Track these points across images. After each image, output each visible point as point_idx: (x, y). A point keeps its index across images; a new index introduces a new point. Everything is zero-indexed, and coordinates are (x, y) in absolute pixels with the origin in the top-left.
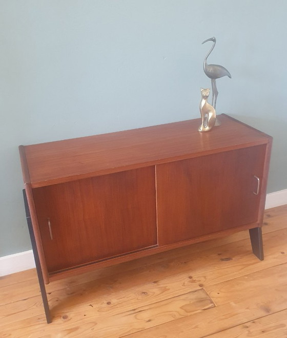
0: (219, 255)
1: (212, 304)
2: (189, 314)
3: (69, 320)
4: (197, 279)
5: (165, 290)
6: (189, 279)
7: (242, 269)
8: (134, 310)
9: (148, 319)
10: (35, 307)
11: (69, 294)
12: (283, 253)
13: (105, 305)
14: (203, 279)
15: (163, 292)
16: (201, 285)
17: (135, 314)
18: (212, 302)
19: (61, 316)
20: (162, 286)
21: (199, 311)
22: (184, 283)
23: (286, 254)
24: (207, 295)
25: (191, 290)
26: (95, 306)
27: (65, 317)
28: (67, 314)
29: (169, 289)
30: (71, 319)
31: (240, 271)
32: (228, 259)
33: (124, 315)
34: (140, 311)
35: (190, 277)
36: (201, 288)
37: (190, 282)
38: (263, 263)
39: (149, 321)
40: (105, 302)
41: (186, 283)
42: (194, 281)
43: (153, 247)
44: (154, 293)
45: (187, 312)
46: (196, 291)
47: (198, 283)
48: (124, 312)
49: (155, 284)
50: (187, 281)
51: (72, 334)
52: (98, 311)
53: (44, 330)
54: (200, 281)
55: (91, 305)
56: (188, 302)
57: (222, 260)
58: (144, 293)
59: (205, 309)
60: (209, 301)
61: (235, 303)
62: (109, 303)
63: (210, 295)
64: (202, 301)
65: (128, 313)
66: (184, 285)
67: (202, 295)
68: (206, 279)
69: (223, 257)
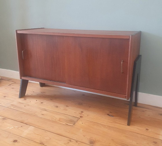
0: (110, 112)
1: (73, 125)
2: (59, 122)
3: (25, 100)
7: (111, 122)
8: (45, 109)
15: (63, 110)
18: (74, 124)
19: (25, 98)
21: (64, 123)
23: (148, 131)
29: (67, 111)
31: (109, 123)
32: (111, 116)
33: (40, 108)
36: (80, 118)
38: (128, 127)
39: (43, 115)
41: (77, 113)
44: (60, 109)
47: (82, 115)
50: (79, 112)
52: (36, 103)
54: (84, 115)
55: (37, 100)
57: (108, 115)
58: (57, 107)
59: (67, 125)
60: (74, 123)
61: (83, 131)
62: (42, 103)
63: (78, 122)
64: (71, 121)
65: (42, 109)
66: (75, 113)
67: (75, 120)
68: (87, 116)
69: (110, 114)
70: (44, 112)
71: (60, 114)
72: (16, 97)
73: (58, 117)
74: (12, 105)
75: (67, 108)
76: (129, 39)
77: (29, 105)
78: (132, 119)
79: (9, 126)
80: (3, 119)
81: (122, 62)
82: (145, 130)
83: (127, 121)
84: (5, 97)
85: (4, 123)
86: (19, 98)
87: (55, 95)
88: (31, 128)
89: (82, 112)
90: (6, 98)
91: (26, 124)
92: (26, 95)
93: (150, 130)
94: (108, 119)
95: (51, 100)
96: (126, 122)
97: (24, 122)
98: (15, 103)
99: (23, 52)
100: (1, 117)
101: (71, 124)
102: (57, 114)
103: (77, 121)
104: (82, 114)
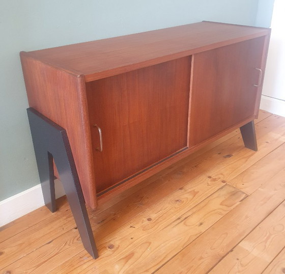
0: (219, 154)
1: (245, 194)
2: (232, 208)
3: (118, 248)
4: (216, 177)
5: (195, 193)
6: (210, 179)
7: (246, 161)
8: (179, 219)
9: (198, 223)
10: (67, 246)
11: (99, 223)
13: (147, 222)
14: (221, 176)
15: (195, 196)
16: (223, 182)
17: (183, 223)
19: (105, 247)
20: (190, 190)
23: (270, 143)
24: (235, 188)
25: (218, 188)
26: (137, 226)
27: (111, 247)
28: (112, 243)
29: (198, 192)
30: (119, 246)
31: (246, 163)
32: (229, 156)
33: (172, 226)
34: (185, 218)
35: (210, 177)
37: (211, 181)
39: (201, 224)
40: (145, 219)
41: (209, 183)
42: (215, 180)
43: (184, 149)
44: (187, 198)
45: (229, 207)
46: (223, 187)
47: (220, 180)
48: (171, 224)
49: (183, 191)
50: (209, 181)
51: (130, 261)
52: (143, 230)
54: (220, 178)
55: (131, 227)
57: (225, 157)
58: (178, 201)
62: (149, 220)
67: (230, 189)
68: (223, 175)
69: (224, 155)
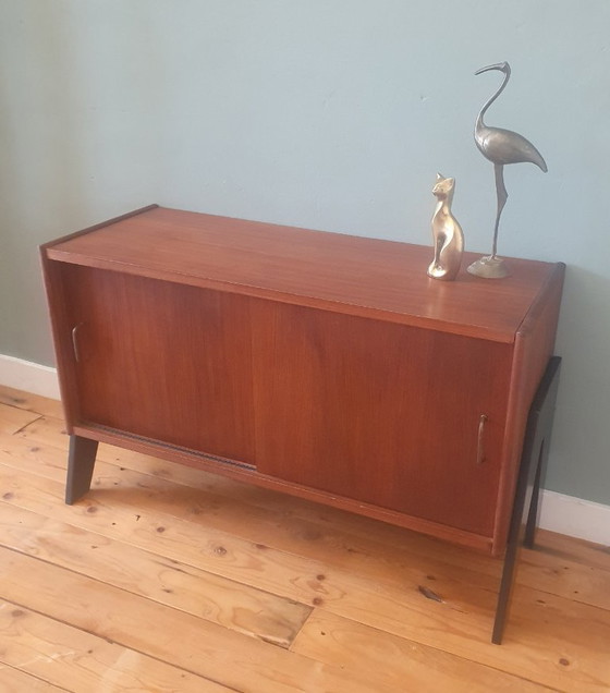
0: (429, 578)
1: (287, 642)
2: (231, 626)
3: (92, 516)
4: (326, 587)
5: (256, 567)
6: (314, 579)
7: (432, 629)
8: (176, 562)
12: (564, 662)
13: (153, 529)
14: (336, 594)
16: (317, 601)
17: (166, 568)
18: (291, 638)
19: (90, 505)
21: (252, 634)
22: (296, 579)
23: (569, 668)
25: (294, 598)
26: (141, 521)
27: (92, 510)
28: (99, 508)
29: (262, 570)
30: (96, 516)
32: (432, 595)
33: (157, 559)
34: (178, 570)
36: (312, 605)
37: (308, 582)
38: (494, 649)
39: (168, 591)
40: (160, 525)
41: (302, 580)
42: (315, 587)
44: (235, 560)
45: (233, 621)
46: (296, 603)
47: (319, 594)
49: (256, 550)
50: (308, 578)
52: (136, 530)
53: (51, 508)
54: (327, 593)
55: (139, 516)
56: (256, 609)
57: (422, 590)
58: (222, 550)
59: (265, 640)
60: (289, 633)
61: (324, 670)
62: (161, 530)
63: (306, 627)
64: (280, 623)
65: (161, 561)
66: (292, 581)
67: (294, 615)
68: (342, 597)
69: (431, 587)
70: (174, 580)
71: (237, 587)
72: (53, 499)
73: (227, 602)
74: (43, 541)
75: (262, 557)
76: (513, 345)
77: (108, 542)
78: (513, 610)
79: (41, 649)
80: (17, 614)
81: (481, 424)
82: (557, 662)
83: (492, 621)
84: (7, 496)
85: (19, 635)
86: (67, 502)
87: (210, 487)
88: (129, 658)
89: (321, 577)
90: (14, 502)
91: (105, 638)
92: (93, 485)
93: (575, 665)
94: (420, 610)
95: (197, 512)
96: (489, 627)
97: (98, 631)
98: (52, 531)
99: (77, 333)
100: (5, 605)
101: (278, 636)
102: (224, 587)
103: (303, 622)
104: (319, 586)
